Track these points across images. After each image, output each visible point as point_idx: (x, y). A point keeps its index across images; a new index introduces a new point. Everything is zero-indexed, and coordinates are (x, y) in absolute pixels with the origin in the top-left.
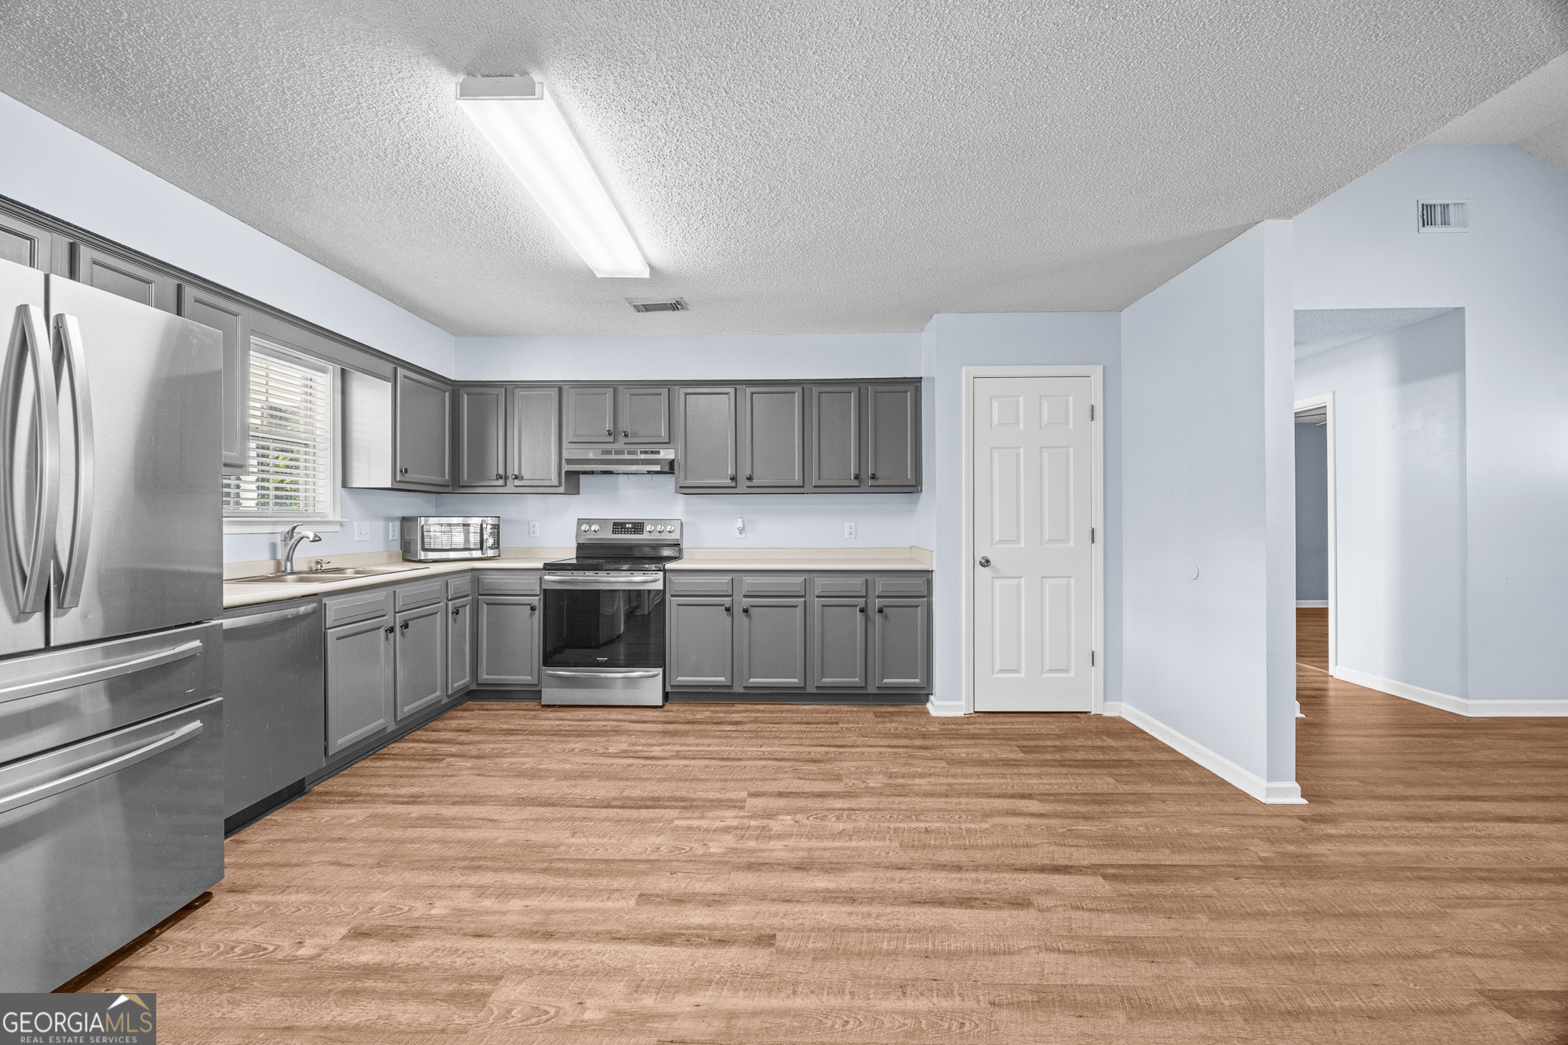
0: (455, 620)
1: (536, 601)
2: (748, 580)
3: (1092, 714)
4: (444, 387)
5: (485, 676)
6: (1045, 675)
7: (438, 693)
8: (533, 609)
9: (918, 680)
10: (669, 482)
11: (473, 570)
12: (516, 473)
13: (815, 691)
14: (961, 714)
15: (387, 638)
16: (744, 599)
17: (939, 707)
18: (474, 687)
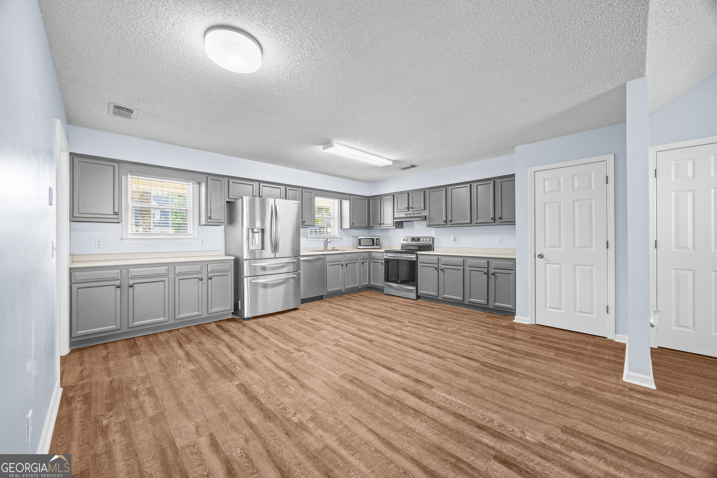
0: (363, 265)
1: (383, 262)
2: (443, 258)
3: (608, 338)
4: (366, 199)
5: (372, 283)
6: (576, 314)
7: (357, 285)
8: (382, 264)
9: (511, 306)
10: (425, 223)
11: (369, 252)
12: (383, 223)
13: (468, 303)
14: (528, 323)
15: (342, 267)
16: (442, 266)
17: (518, 319)
18: (369, 286)
